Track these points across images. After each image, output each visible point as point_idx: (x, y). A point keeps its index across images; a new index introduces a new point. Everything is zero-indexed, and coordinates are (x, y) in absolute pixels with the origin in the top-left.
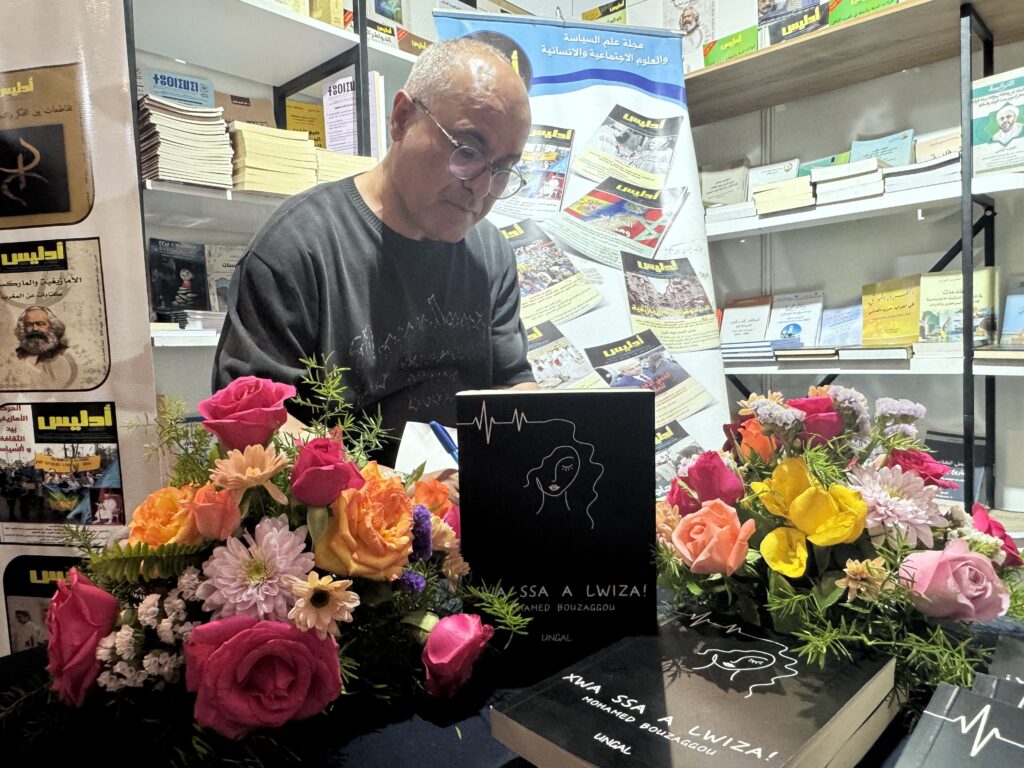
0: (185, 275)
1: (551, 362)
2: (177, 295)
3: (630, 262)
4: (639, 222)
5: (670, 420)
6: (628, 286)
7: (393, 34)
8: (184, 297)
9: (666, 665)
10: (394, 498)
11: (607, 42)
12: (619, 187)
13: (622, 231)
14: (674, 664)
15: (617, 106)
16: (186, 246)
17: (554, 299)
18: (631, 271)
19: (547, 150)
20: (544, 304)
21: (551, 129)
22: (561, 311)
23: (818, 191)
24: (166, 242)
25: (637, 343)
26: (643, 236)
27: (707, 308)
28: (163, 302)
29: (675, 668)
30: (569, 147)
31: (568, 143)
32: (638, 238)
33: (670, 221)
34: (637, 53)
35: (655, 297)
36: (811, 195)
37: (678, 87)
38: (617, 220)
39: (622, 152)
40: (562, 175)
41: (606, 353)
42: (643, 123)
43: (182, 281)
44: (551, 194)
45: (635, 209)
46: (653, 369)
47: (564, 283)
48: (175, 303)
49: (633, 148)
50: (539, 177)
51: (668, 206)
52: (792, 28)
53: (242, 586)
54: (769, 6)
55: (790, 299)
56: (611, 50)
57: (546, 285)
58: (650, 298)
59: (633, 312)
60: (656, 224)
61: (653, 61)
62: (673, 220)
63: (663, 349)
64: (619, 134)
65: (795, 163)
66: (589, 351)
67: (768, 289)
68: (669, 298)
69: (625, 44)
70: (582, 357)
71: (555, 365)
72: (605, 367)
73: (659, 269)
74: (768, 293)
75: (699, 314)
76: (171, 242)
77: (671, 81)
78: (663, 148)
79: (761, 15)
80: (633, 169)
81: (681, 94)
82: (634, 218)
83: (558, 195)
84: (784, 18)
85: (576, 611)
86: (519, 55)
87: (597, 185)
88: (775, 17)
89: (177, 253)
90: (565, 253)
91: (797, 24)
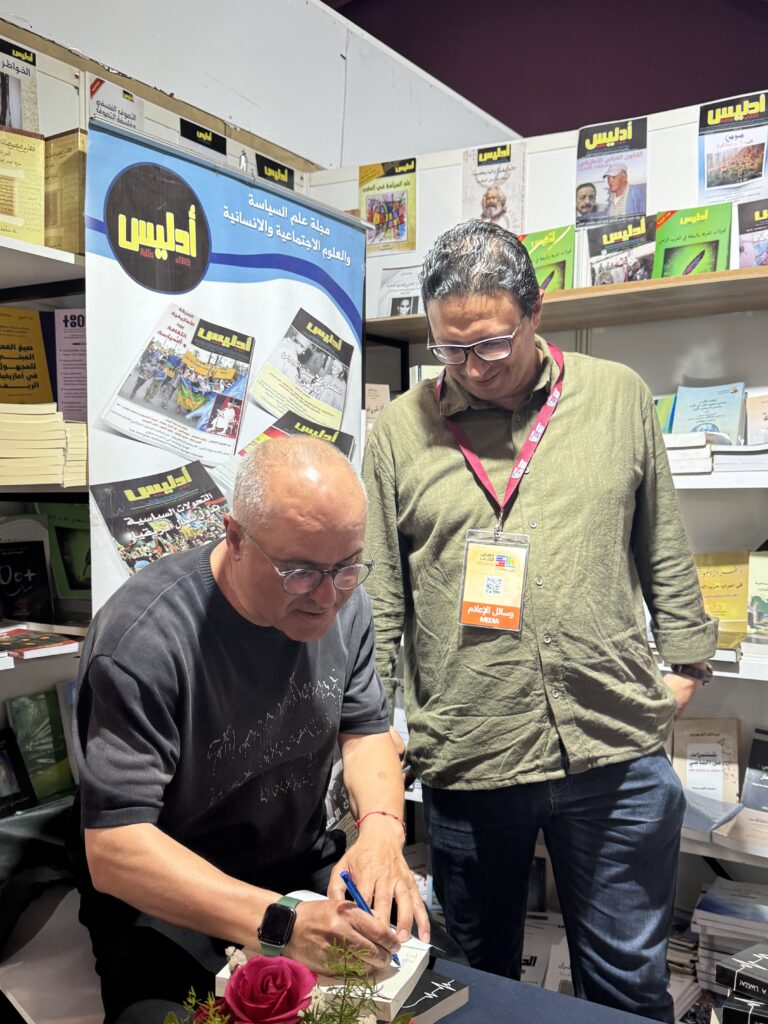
52: (615, 237)
54: (588, 206)
84: (605, 223)
91: (620, 233)
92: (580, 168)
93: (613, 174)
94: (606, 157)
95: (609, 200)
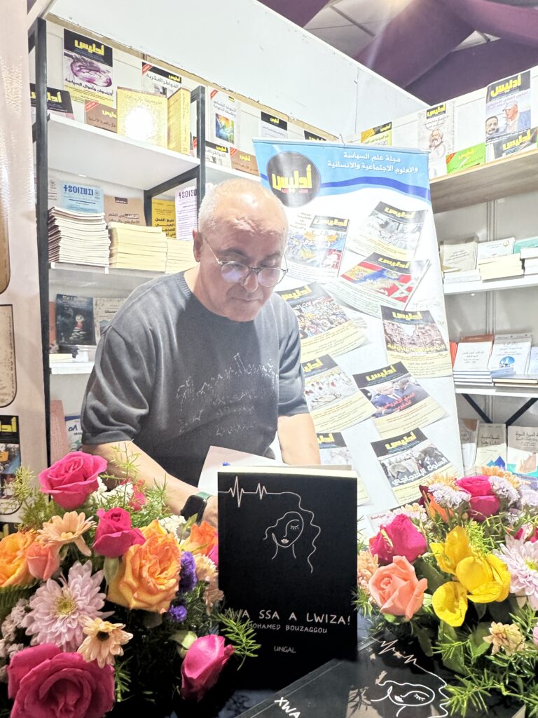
0: (79, 319)
1: (328, 384)
2: (73, 332)
3: (388, 313)
4: (394, 285)
5: (414, 428)
6: (385, 330)
7: (227, 152)
8: (77, 334)
9: (352, 693)
10: (167, 550)
11: (374, 158)
12: (380, 260)
13: (382, 291)
14: (359, 694)
15: (381, 202)
16: (81, 299)
17: (331, 339)
18: (388, 320)
19: (330, 234)
20: (324, 342)
21: (333, 219)
22: (337, 347)
23: (525, 266)
24: (68, 296)
25: (391, 372)
26: (397, 294)
27: (443, 347)
28: (63, 338)
29: (357, 699)
30: (345, 231)
31: (345, 228)
32: (393, 296)
33: (417, 284)
34: (396, 165)
35: (405, 338)
36: (521, 267)
37: (426, 189)
38: (379, 283)
39: (383, 235)
40: (340, 251)
41: (368, 378)
42: (399, 213)
43: (77, 323)
44: (332, 264)
45: (392, 275)
46: (403, 390)
47: (340, 327)
48: (71, 338)
49: (392, 232)
50: (323, 253)
51: (415, 273)
52: (510, 144)
53: (53, 619)
54: (494, 129)
55: (506, 338)
56: (377, 163)
57: (326, 329)
58: (401, 339)
59: (388, 349)
60: (406, 286)
61: (407, 171)
62: (419, 283)
63: (410, 376)
64: (381, 222)
65: (512, 240)
66: (355, 377)
67: (491, 331)
68: (415, 339)
69: (388, 159)
70: (351, 381)
71: (331, 385)
72: (367, 388)
73: (408, 318)
74: (491, 333)
75: (437, 351)
76: (70, 297)
77: (420, 184)
78: (413, 232)
79: (488, 136)
80: (391, 246)
81: (427, 194)
82: (390, 281)
83: (336, 266)
84: (505, 138)
85: (299, 631)
86: (311, 168)
87: (365, 258)
88: (498, 137)
89: (75, 304)
90: (340, 306)
91: (514, 142)
92: (488, 108)
93: (508, 108)
94: (504, 98)
95: (506, 124)
